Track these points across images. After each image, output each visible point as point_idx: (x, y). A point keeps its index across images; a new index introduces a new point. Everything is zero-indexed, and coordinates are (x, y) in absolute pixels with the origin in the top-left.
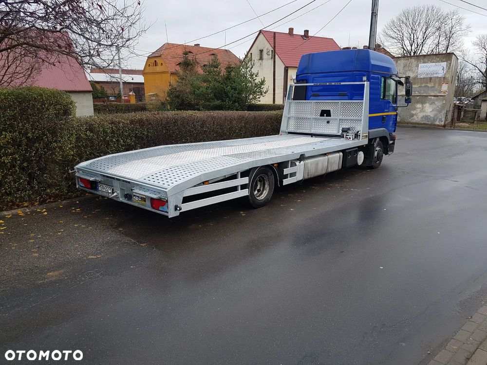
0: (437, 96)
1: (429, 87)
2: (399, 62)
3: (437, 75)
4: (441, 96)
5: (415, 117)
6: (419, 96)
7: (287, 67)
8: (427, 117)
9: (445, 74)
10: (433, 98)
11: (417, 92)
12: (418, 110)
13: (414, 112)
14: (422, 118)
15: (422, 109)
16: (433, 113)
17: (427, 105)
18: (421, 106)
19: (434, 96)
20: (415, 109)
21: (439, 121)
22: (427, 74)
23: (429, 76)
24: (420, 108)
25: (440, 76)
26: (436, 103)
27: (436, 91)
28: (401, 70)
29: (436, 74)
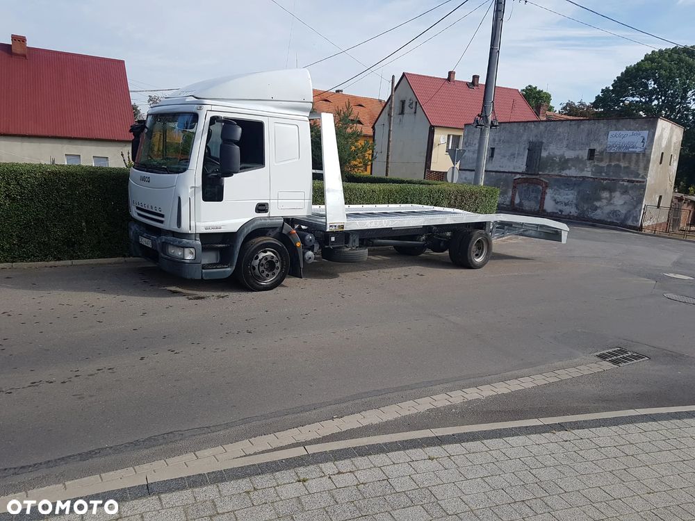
0: (633, 182)
1: (621, 167)
2: (582, 126)
3: (633, 150)
4: (637, 182)
5: (599, 211)
6: (606, 179)
7: (434, 126)
8: (614, 212)
9: (646, 149)
10: (626, 183)
11: (604, 174)
12: (605, 201)
13: (598, 204)
14: (609, 214)
15: (610, 200)
16: (626, 206)
17: (617, 194)
18: (608, 196)
19: (628, 181)
20: (599, 199)
21: (632, 221)
22: (620, 148)
23: (622, 150)
24: (606, 198)
25: (638, 150)
26: (630, 192)
27: (632, 174)
28: (584, 139)
29: (633, 147)
